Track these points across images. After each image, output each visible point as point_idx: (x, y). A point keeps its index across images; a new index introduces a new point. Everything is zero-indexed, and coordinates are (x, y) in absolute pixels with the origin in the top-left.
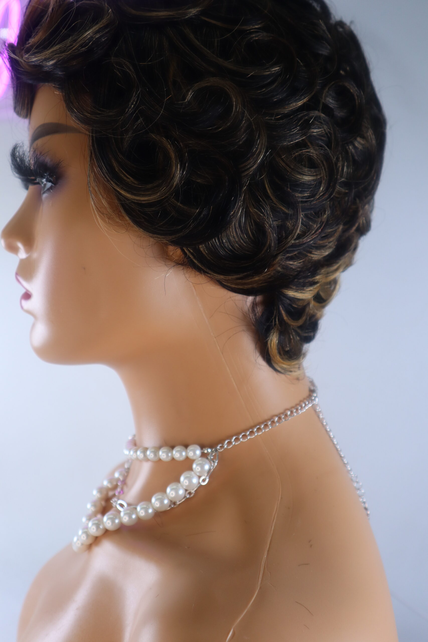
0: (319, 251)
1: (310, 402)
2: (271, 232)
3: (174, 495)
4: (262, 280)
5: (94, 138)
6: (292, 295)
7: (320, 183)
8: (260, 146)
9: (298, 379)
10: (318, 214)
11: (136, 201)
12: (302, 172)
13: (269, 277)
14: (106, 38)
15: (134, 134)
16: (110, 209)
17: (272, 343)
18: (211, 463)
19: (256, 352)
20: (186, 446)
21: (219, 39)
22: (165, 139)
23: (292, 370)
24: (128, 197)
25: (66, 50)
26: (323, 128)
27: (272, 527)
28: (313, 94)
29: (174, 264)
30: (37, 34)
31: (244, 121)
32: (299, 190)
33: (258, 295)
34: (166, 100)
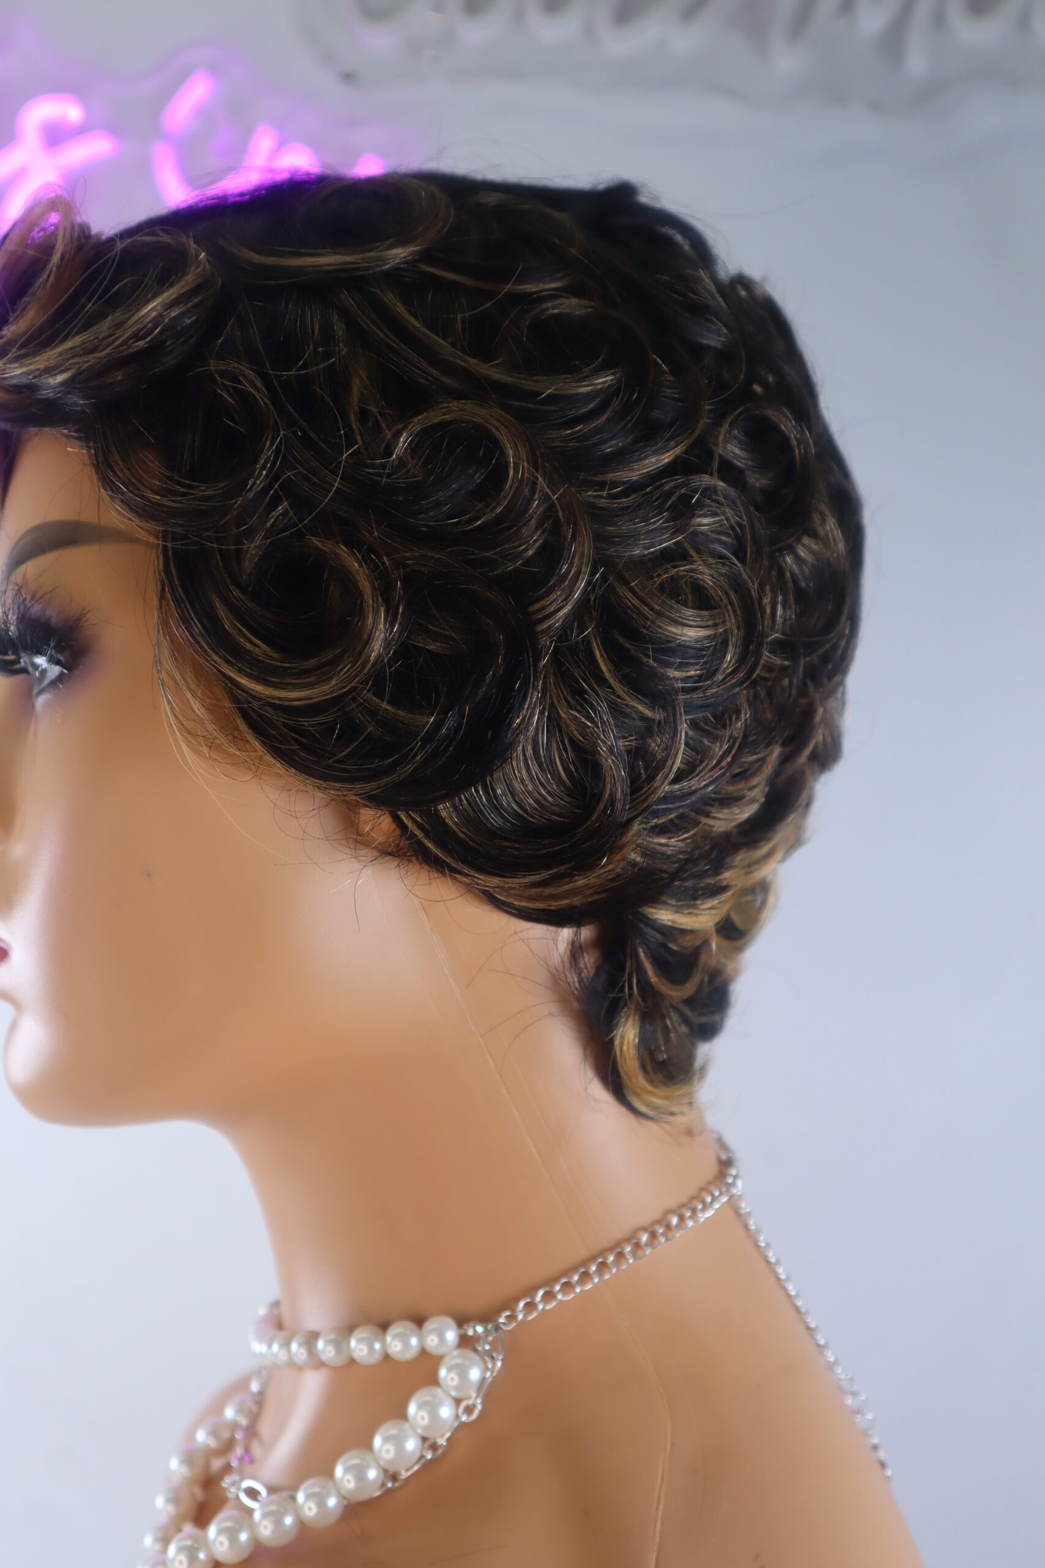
0: (726, 811)
1: (724, 1190)
2: (612, 765)
3: (391, 1456)
4: (595, 886)
5: (170, 552)
6: (668, 920)
7: (725, 644)
8: (576, 558)
9: (689, 1133)
10: (722, 719)
11: (277, 702)
12: (680, 620)
13: (610, 877)
14: (193, 318)
15: (269, 540)
16: (212, 723)
17: (626, 1042)
18: (485, 1362)
19: (585, 1069)
20: (419, 1321)
21: (467, 314)
22: (345, 549)
23: (675, 1109)
24: (257, 692)
25: (98, 346)
26: (724, 513)
27: (655, 1526)
28: (695, 435)
29: (375, 854)
30: (24, 313)
31: (536, 500)
32: (675, 663)
33: (584, 925)
34: (346, 457)
